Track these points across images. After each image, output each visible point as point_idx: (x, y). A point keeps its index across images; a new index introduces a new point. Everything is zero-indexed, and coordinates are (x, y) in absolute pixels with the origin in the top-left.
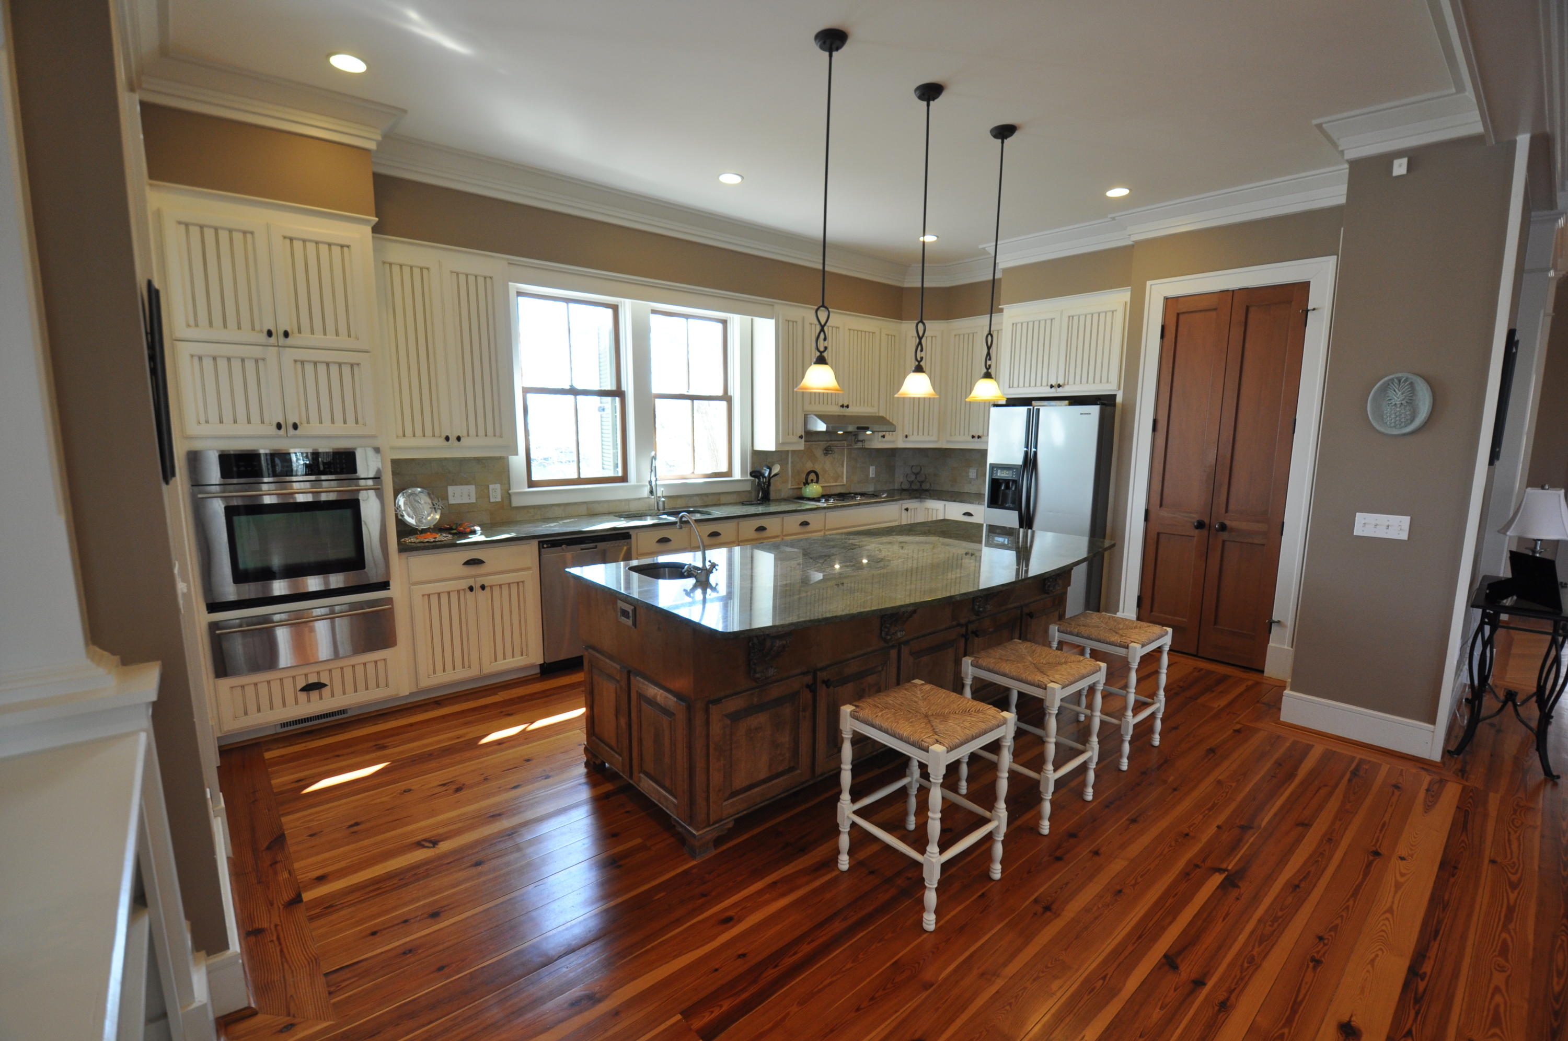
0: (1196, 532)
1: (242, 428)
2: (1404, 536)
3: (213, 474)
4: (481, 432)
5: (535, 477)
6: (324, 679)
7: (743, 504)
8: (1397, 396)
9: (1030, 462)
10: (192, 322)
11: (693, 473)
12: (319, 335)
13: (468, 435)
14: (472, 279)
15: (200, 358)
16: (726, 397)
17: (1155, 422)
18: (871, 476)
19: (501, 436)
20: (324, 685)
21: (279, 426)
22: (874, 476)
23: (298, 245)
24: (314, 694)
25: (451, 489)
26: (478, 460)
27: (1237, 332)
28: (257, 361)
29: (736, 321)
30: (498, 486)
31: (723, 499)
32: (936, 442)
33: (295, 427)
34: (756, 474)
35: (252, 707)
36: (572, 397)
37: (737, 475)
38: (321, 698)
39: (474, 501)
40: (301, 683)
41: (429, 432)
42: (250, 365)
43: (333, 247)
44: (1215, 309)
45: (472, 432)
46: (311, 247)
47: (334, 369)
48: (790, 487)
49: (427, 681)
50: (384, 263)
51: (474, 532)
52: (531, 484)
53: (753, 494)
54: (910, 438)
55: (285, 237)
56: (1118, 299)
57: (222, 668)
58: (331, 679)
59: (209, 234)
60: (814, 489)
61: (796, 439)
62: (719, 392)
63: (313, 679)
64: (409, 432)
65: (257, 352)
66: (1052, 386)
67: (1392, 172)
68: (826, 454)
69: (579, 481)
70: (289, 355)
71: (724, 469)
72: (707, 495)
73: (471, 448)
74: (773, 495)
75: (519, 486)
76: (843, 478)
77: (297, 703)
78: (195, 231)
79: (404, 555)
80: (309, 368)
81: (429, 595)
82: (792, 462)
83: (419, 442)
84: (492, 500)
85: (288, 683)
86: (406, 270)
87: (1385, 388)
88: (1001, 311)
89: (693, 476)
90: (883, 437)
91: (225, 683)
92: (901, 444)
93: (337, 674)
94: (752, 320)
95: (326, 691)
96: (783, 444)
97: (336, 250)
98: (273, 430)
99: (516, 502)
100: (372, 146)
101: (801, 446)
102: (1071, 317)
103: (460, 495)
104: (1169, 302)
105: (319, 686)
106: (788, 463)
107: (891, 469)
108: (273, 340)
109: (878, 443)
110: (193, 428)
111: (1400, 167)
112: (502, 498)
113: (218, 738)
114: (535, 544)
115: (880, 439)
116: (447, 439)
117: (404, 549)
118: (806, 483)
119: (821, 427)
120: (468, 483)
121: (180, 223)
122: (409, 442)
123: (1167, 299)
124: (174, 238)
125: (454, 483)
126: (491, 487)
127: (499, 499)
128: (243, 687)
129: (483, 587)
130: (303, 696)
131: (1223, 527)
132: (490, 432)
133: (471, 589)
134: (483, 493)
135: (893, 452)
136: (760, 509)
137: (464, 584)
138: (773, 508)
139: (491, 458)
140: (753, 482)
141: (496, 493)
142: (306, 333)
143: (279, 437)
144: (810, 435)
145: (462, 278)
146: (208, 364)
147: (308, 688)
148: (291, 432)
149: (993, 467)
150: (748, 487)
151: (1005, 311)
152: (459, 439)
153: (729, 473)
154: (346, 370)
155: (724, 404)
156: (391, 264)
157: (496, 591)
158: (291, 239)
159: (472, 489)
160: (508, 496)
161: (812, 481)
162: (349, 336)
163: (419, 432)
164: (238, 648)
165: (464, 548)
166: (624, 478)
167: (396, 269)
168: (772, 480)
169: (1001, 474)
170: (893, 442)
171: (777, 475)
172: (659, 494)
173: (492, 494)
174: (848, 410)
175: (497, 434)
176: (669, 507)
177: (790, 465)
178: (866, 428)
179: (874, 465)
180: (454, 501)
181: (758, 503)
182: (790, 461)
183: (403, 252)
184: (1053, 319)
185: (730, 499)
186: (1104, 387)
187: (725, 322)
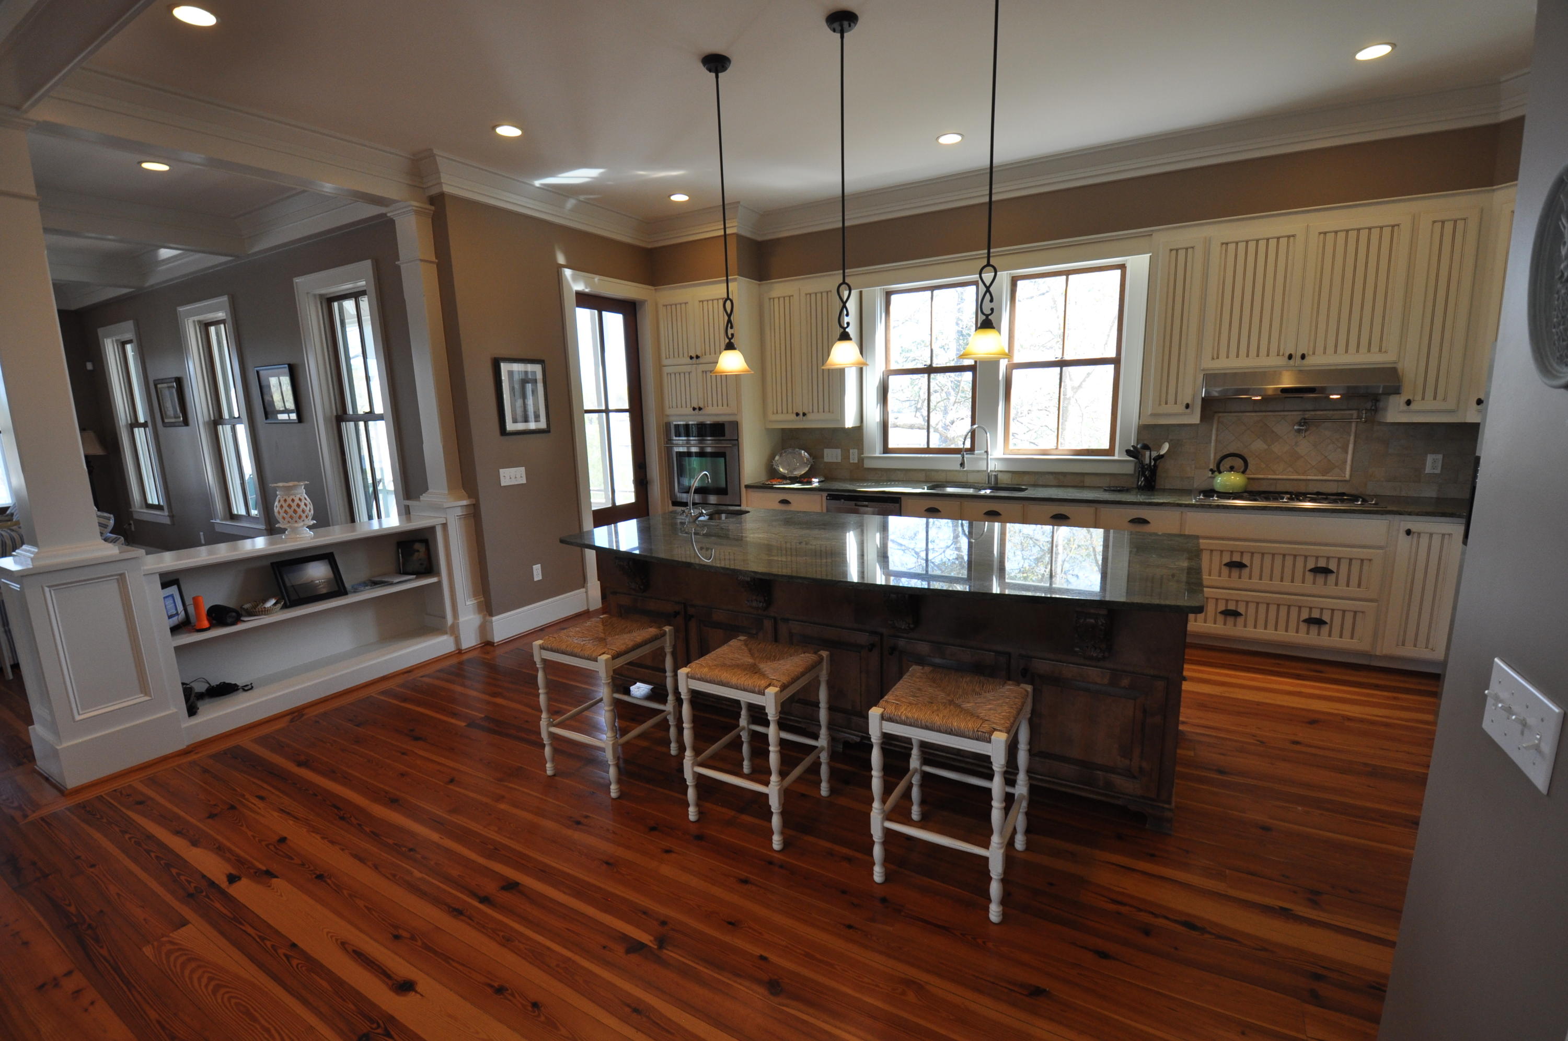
1: (682, 410)
3: (673, 434)
4: (821, 410)
5: (892, 444)
7: (1114, 491)
10: (667, 356)
11: (1057, 449)
12: (713, 355)
13: (813, 412)
14: (819, 296)
15: (670, 374)
18: (1428, 470)
19: (834, 412)
21: (695, 409)
22: (1438, 471)
23: (705, 305)
25: (826, 451)
28: (688, 373)
30: (856, 451)
33: (701, 409)
34: (1134, 453)
36: (928, 375)
37: (1117, 455)
39: (839, 460)
41: (790, 411)
42: (686, 376)
43: (719, 301)
45: (815, 410)
50: (770, 299)
52: (886, 449)
55: (700, 301)
59: (674, 307)
60: (1229, 480)
61: (1180, 408)
62: (1112, 354)
64: (779, 410)
65: (687, 368)
68: (1299, 431)
69: (929, 451)
70: (701, 368)
71: (1105, 445)
73: (815, 421)
74: (1160, 483)
75: (873, 451)
76: (1343, 470)
78: (669, 308)
79: (748, 490)
80: (709, 375)
82: (1217, 441)
83: (784, 416)
84: (851, 461)
86: (781, 301)
89: (1055, 452)
90: (1409, 402)
96: (1152, 415)
98: (693, 411)
99: (868, 464)
100: (734, 231)
101: (1195, 418)
103: (832, 455)
108: (693, 361)
109: (1400, 414)
110: (667, 411)
112: (859, 461)
114: (825, 494)
115: (1404, 407)
116: (797, 414)
118: (1217, 471)
120: (836, 448)
121: (664, 306)
122: (780, 417)
124: (662, 313)
125: (828, 447)
126: (851, 451)
127: (856, 461)
132: (826, 409)
134: (846, 456)
136: (1141, 498)
138: (1158, 498)
140: (1136, 464)
141: (854, 457)
142: (708, 355)
143: (695, 415)
145: (813, 297)
146: (673, 377)
148: (699, 411)
152: (805, 414)
153: (1111, 451)
155: (1113, 368)
156: (774, 299)
159: (838, 452)
160: (861, 460)
161: (1232, 469)
163: (784, 410)
165: (779, 491)
166: (968, 451)
167: (776, 301)
168: (1162, 464)
171: (1162, 456)
172: (991, 467)
173: (851, 456)
174: (1305, 362)
175: (831, 410)
176: (1005, 480)
177: (1213, 444)
178: (1322, 390)
179: (1434, 452)
180: (826, 460)
181: (1141, 489)
182: (1213, 438)
183: (780, 288)
185: (1104, 482)
187: (1123, 267)
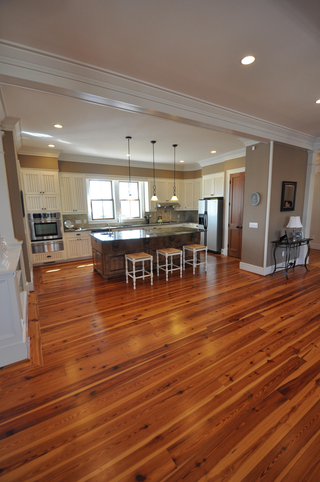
0: (237, 229)
1: (37, 209)
2: (257, 227)
3: (32, 217)
4: (81, 209)
5: (94, 218)
6: (51, 255)
7: (142, 224)
8: (254, 197)
9: (206, 213)
10: (28, 191)
12: (49, 192)
14: (78, 179)
15: (30, 197)
16: (139, 200)
17: (229, 203)
18: (178, 217)
19: (85, 210)
20: (51, 256)
21: (43, 209)
23: (45, 176)
24: (49, 258)
25: (76, 221)
26: (81, 215)
28: (39, 197)
29: (140, 183)
30: (86, 220)
31: (138, 223)
32: (193, 209)
33: (45, 209)
34: (145, 217)
35: (39, 259)
36: (102, 201)
37: (141, 218)
38: (50, 259)
39: (81, 223)
40: (47, 256)
41: (70, 209)
42: (38, 198)
43: (51, 176)
44: (239, 177)
45: (79, 209)
46: (47, 176)
47: (52, 198)
48: (155, 220)
49: (70, 258)
50: (61, 177)
51: (79, 229)
52: (93, 220)
53: (146, 222)
54: (186, 208)
55: (43, 175)
56: (222, 174)
57: (34, 252)
58: (52, 255)
59: (30, 176)
60: (160, 221)
61: (154, 209)
62: (137, 199)
63: (49, 255)
64: (67, 209)
65: (39, 196)
66: (211, 195)
67: (252, 149)
68: (165, 212)
69: (103, 219)
70: (44, 196)
71: (139, 216)
72: (133, 222)
73: (79, 212)
74: (150, 223)
75: (90, 220)
76: (170, 218)
77: (46, 259)
78: (28, 175)
79: (65, 233)
80: (48, 198)
81: (70, 241)
82: (156, 214)
83: (68, 211)
84: (85, 223)
85: (45, 255)
86: (66, 178)
88: (202, 177)
89: (130, 218)
90: (179, 208)
91: (34, 254)
93: (53, 254)
94: (144, 182)
95: (51, 257)
96: (151, 210)
97: (52, 177)
98: (41, 210)
99: (89, 223)
100: (57, 157)
101: (156, 210)
102: (215, 179)
103: (78, 222)
105: (50, 256)
106: (154, 214)
107: (184, 216)
108: (41, 194)
109: (177, 209)
110: (29, 210)
111: (253, 148)
113: (33, 265)
114: (91, 231)
116: (74, 211)
117: (65, 232)
118: (158, 219)
119: (160, 206)
120: (80, 220)
121: (26, 174)
122: (67, 211)
123: (231, 175)
124: (25, 177)
125: (77, 219)
126: (84, 220)
128: (37, 255)
129: (80, 240)
130: (47, 258)
131: (241, 228)
132: (83, 209)
133: (78, 240)
134: (83, 221)
135: (184, 212)
137: (77, 239)
138: (150, 225)
139: (84, 214)
140: (145, 219)
141: (85, 222)
142: (47, 192)
143: (43, 211)
144: (158, 208)
145: (76, 179)
146: (31, 198)
147: (48, 257)
148: (45, 210)
149: (200, 214)
150: (144, 220)
151: (203, 177)
152: (76, 210)
153: (140, 217)
154: (54, 198)
155: (138, 201)
156: (63, 177)
157: (83, 241)
158: (44, 175)
159: (80, 221)
160: (88, 222)
161: (160, 219)
162: (54, 192)
163: (69, 209)
164: (36, 248)
165: (77, 232)
166: (114, 218)
167: (64, 178)
168: (150, 219)
169: (201, 216)
170: (182, 209)
171: (150, 217)
172: (121, 222)
173: (84, 222)
174: (168, 202)
175: (84, 209)
176: (124, 225)
177: (155, 215)
178: (172, 206)
179: (179, 215)
180: (76, 223)
181: (147, 224)
182: (155, 214)
183: (65, 175)
184: (211, 179)
185: (140, 223)
186: (221, 195)
187: (138, 183)
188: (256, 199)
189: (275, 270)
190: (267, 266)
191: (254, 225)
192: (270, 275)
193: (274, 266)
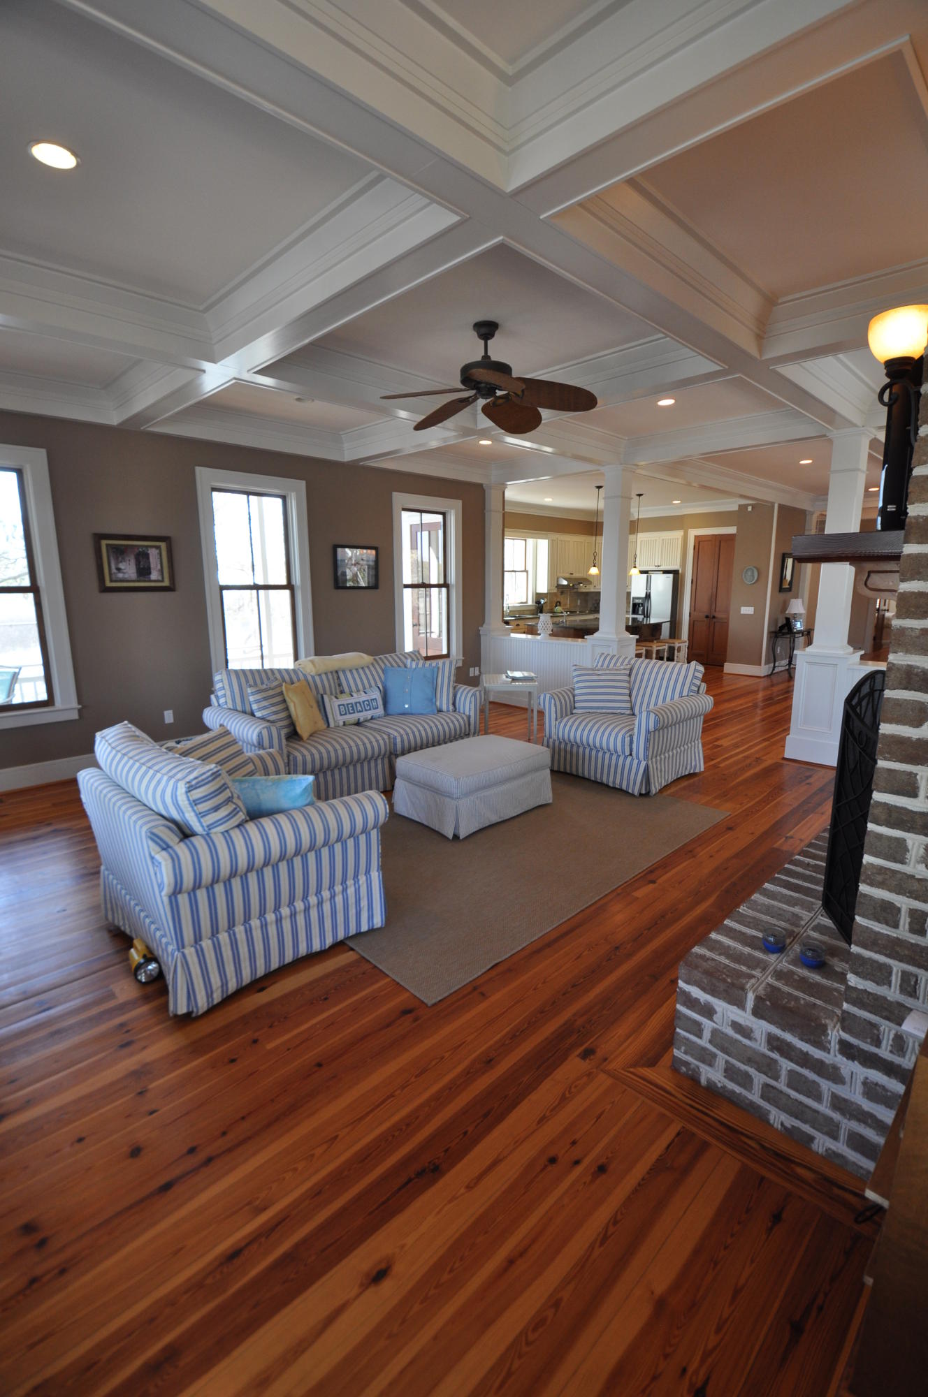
0: (705, 619)
2: (752, 613)
7: (531, 613)
8: (749, 573)
9: (648, 596)
16: (526, 571)
17: (692, 580)
27: (717, 549)
29: (531, 541)
31: (525, 612)
34: (538, 602)
37: (530, 603)
44: (711, 541)
48: (550, 607)
53: (536, 610)
56: (679, 534)
60: (558, 609)
61: (553, 588)
62: (523, 569)
66: (656, 566)
67: (747, 509)
72: (520, 611)
74: (543, 610)
76: (570, 604)
87: (747, 571)
88: (639, 534)
90: (586, 587)
92: (592, 590)
94: (539, 541)
96: (550, 590)
101: (554, 591)
102: (663, 540)
104: (696, 537)
106: (550, 598)
109: (582, 590)
111: (750, 509)
115: (584, 588)
118: (556, 606)
119: (565, 583)
123: (695, 536)
131: (714, 617)
135: (587, 594)
144: (559, 586)
149: (634, 598)
150: (533, 608)
153: (526, 602)
155: (525, 573)
161: (558, 605)
169: (637, 601)
170: (590, 589)
171: (545, 602)
184: (656, 540)
185: (528, 612)
186: (675, 566)
187: (525, 540)
188: (753, 576)
189: (774, 670)
190: (765, 664)
191: (747, 610)
192: (767, 676)
193: (772, 665)
